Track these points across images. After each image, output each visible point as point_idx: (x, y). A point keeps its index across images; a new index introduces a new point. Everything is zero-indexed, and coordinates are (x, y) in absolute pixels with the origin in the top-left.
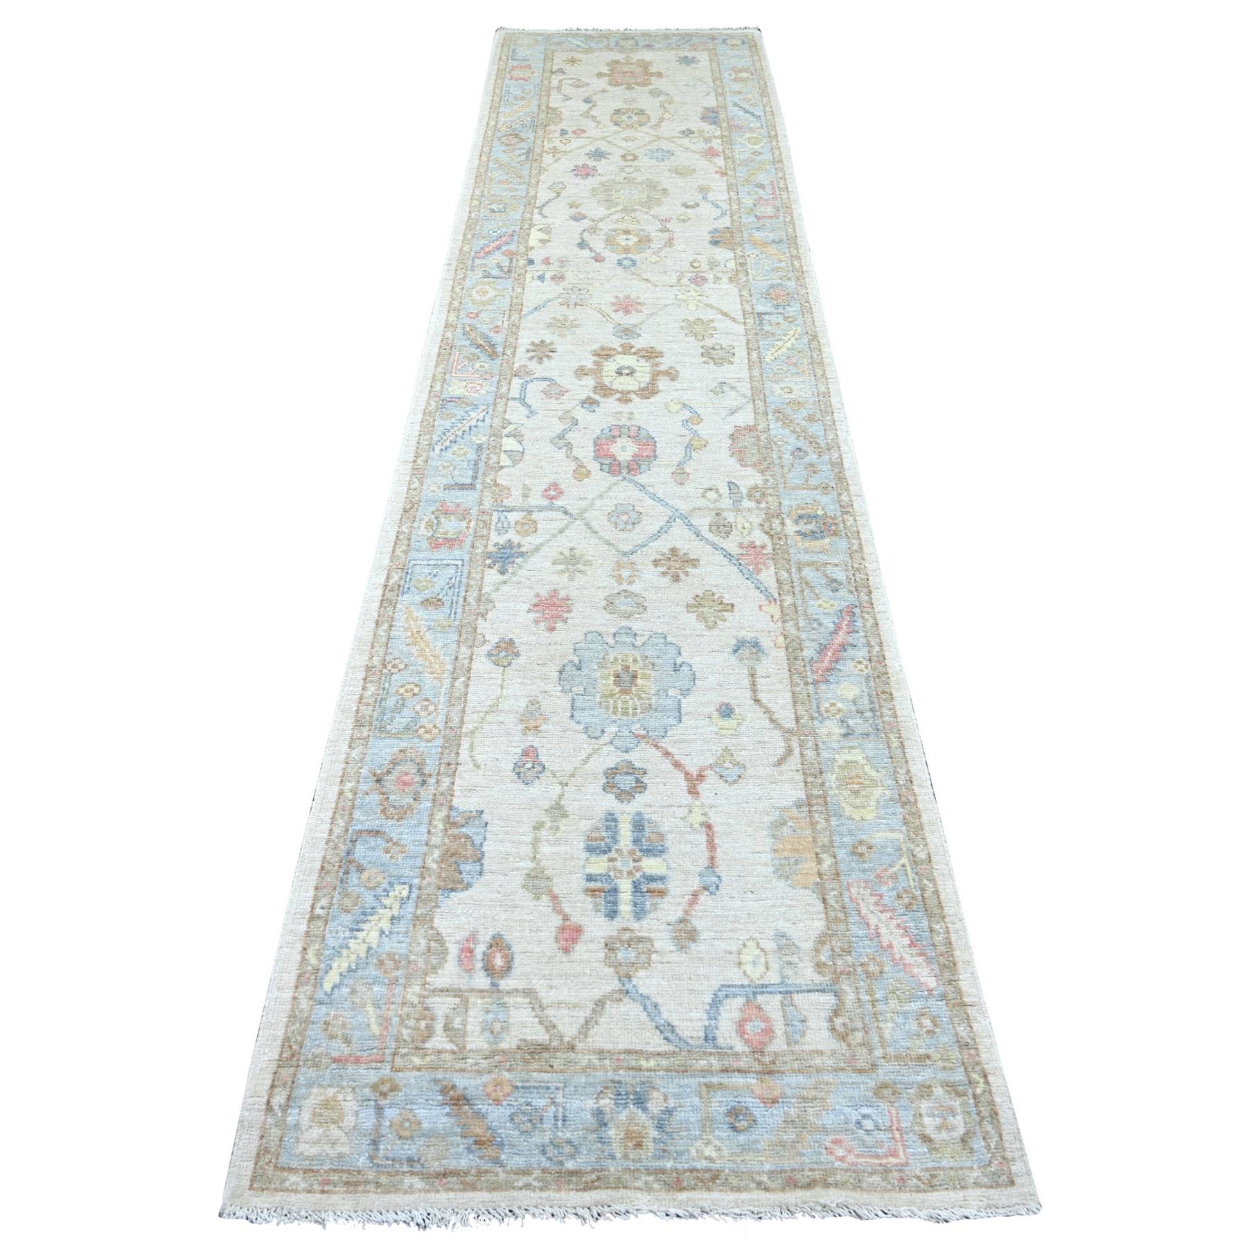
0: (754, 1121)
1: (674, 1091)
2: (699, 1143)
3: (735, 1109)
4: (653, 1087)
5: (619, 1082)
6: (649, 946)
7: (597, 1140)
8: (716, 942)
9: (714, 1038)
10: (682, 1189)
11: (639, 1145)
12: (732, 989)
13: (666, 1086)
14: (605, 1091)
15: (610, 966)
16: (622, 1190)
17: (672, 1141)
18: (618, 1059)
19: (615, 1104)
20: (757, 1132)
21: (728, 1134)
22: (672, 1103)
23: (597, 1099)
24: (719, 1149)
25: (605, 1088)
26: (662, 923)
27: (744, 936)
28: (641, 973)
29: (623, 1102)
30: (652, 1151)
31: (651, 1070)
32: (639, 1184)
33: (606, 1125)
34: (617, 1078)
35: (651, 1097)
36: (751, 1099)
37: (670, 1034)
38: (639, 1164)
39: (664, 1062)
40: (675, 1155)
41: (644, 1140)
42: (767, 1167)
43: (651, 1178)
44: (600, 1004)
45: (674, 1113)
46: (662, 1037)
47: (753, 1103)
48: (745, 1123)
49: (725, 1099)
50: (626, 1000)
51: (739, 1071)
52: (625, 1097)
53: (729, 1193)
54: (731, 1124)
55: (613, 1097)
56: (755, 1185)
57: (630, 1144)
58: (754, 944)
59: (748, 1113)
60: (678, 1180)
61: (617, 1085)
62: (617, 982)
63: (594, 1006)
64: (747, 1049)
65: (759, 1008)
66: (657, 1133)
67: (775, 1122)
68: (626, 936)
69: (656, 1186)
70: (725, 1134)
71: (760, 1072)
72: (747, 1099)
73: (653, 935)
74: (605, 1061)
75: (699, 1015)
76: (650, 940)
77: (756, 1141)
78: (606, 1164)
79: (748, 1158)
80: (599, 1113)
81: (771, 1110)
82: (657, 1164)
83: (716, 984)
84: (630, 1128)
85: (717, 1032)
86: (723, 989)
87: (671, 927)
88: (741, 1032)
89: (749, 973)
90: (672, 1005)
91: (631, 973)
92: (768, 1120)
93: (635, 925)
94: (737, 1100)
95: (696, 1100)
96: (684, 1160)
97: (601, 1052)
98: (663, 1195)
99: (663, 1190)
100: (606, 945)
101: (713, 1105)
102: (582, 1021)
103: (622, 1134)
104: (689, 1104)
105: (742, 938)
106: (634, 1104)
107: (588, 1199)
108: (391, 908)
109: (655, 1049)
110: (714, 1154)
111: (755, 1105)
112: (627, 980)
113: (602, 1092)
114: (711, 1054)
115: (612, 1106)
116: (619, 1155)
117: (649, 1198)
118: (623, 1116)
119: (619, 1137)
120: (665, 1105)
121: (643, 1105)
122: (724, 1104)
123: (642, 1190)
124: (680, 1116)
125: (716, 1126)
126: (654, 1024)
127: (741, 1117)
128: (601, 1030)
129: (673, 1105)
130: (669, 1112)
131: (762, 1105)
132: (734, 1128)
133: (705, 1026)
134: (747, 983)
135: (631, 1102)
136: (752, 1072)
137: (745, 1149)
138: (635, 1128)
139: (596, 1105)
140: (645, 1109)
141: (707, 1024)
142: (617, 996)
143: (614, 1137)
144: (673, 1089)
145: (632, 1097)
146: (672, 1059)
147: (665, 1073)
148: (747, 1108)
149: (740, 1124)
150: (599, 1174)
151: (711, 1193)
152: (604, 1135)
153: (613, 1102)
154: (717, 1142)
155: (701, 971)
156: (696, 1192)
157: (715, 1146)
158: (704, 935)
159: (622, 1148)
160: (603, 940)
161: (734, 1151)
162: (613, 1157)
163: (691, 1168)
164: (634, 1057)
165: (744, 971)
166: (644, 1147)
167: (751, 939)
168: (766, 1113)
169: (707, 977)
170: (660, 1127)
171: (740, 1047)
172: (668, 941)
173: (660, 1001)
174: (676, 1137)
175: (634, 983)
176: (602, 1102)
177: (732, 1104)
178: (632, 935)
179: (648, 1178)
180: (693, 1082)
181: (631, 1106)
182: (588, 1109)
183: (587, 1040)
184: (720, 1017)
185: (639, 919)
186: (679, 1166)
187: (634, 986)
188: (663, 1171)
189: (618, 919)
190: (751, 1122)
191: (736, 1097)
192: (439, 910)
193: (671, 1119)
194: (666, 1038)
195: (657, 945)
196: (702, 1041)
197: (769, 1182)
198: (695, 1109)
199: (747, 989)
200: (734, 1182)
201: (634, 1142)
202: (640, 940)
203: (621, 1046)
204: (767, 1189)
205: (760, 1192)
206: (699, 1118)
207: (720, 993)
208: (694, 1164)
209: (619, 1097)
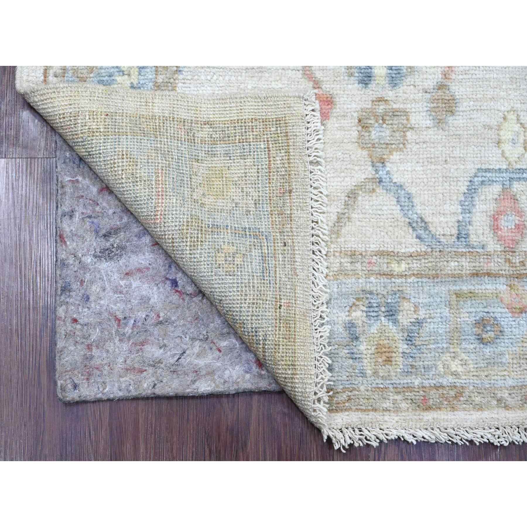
0: (501, 331)
1: (425, 301)
2: (446, 357)
3: (483, 320)
4: (404, 298)
5: (371, 293)
6: (405, 122)
7: (348, 355)
8: (475, 115)
9: (467, 235)
10: (429, 408)
11: (388, 360)
12: (488, 175)
13: (417, 296)
14: (357, 303)
15: (363, 148)
16: (371, 413)
17: (421, 355)
18: (370, 263)
19: (367, 316)
20: (503, 344)
21: (475, 346)
22: (422, 314)
23: (349, 311)
24: (464, 363)
25: (358, 299)
26: (419, 91)
27: (505, 107)
28: (396, 156)
29: (375, 314)
30: (401, 367)
31: (402, 276)
32: (387, 404)
33: (357, 338)
34: (368, 288)
35: (401, 308)
36: (500, 310)
37: (422, 232)
38: (388, 382)
39: (415, 265)
40: (423, 370)
41: (394, 355)
42: (510, 382)
43: (398, 397)
44: (352, 195)
45: (424, 324)
46: (415, 236)
47: (501, 313)
48: (491, 334)
49: (474, 310)
50: (380, 190)
51: (489, 274)
52: (376, 309)
53: (472, 412)
54: (478, 335)
55: (365, 309)
56: (496, 403)
57: (380, 360)
58: (514, 117)
59: (496, 323)
60: (425, 399)
61: (368, 296)
62: (370, 168)
63: (347, 198)
64: (499, 248)
65: (514, 199)
66: (406, 346)
67: (521, 333)
68: (381, 108)
69: (404, 405)
70: (472, 346)
71: (510, 276)
72: (495, 310)
73: (409, 106)
74: (356, 265)
75: (453, 208)
76: (405, 113)
77: (502, 354)
78: (356, 383)
79: (492, 373)
80: (350, 326)
81: (518, 319)
82: (405, 381)
83: (471, 168)
84: (381, 342)
85: (471, 228)
86: (480, 174)
87: (428, 96)
88: (495, 228)
89: (507, 154)
90: (426, 197)
91: (385, 157)
92: (514, 330)
93: (390, 94)
94: (486, 310)
95: (446, 312)
96: (431, 376)
97: (353, 254)
98: (410, 415)
99: (410, 410)
100: (360, 121)
101: (462, 316)
102: (334, 217)
103: (373, 348)
104: (438, 315)
105: (503, 109)
106: (385, 316)
107: (340, 420)
108: (129, 75)
109: (407, 250)
110: (460, 369)
111: (504, 315)
112: (381, 165)
113: (354, 304)
114: (463, 255)
115: (364, 319)
116: (369, 372)
117: (396, 418)
118: (374, 330)
119: (370, 352)
120: (416, 317)
121: (393, 317)
122: (473, 314)
123: (389, 410)
124: (428, 327)
125: (463, 337)
126: (407, 220)
127: (489, 328)
128: (353, 229)
129: (423, 316)
130: (419, 323)
131: (510, 315)
132: (481, 340)
133: (459, 221)
134: (505, 167)
135: (383, 315)
136: (502, 276)
137: (491, 363)
138: (386, 342)
139: (347, 318)
140: (395, 322)
141: (460, 218)
142: (370, 186)
143: (365, 352)
144: (423, 299)
145: (383, 309)
146: (423, 261)
147: (416, 280)
148: (495, 318)
149: (487, 336)
150: (350, 394)
151: (456, 412)
152: (355, 351)
153: (365, 314)
154: (464, 356)
155: (457, 153)
156: (441, 412)
157: (461, 360)
158: (464, 106)
159: (373, 364)
160: (355, 115)
161: (479, 365)
162: (363, 374)
163: (438, 385)
164: (386, 261)
165: (503, 152)
166: (394, 363)
167: (513, 110)
168: (514, 323)
169: (463, 160)
170: (409, 340)
171: (493, 246)
172: (424, 114)
173: (413, 190)
174: (425, 351)
175: (388, 169)
176: (354, 314)
177: (481, 314)
178: (388, 107)
179: (396, 397)
180: (443, 289)
181: (383, 318)
182: (341, 322)
183: (339, 240)
184: (474, 210)
185: (396, 85)
186: (426, 383)
187: (388, 173)
188: (409, 388)
189: (372, 85)
190: (499, 333)
191: (485, 307)
192: (181, 77)
193: (421, 331)
194: (418, 237)
195: (414, 119)
196: (454, 239)
197: (509, 399)
198: (444, 320)
199: (504, 175)
200: (477, 399)
201: (384, 358)
202: (395, 113)
203: (373, 247)
204: (507, 407)
205: (500, 410)
206: (448, 330)
207: (476, 179)
208: (440, 381)
209: (372, 309)
